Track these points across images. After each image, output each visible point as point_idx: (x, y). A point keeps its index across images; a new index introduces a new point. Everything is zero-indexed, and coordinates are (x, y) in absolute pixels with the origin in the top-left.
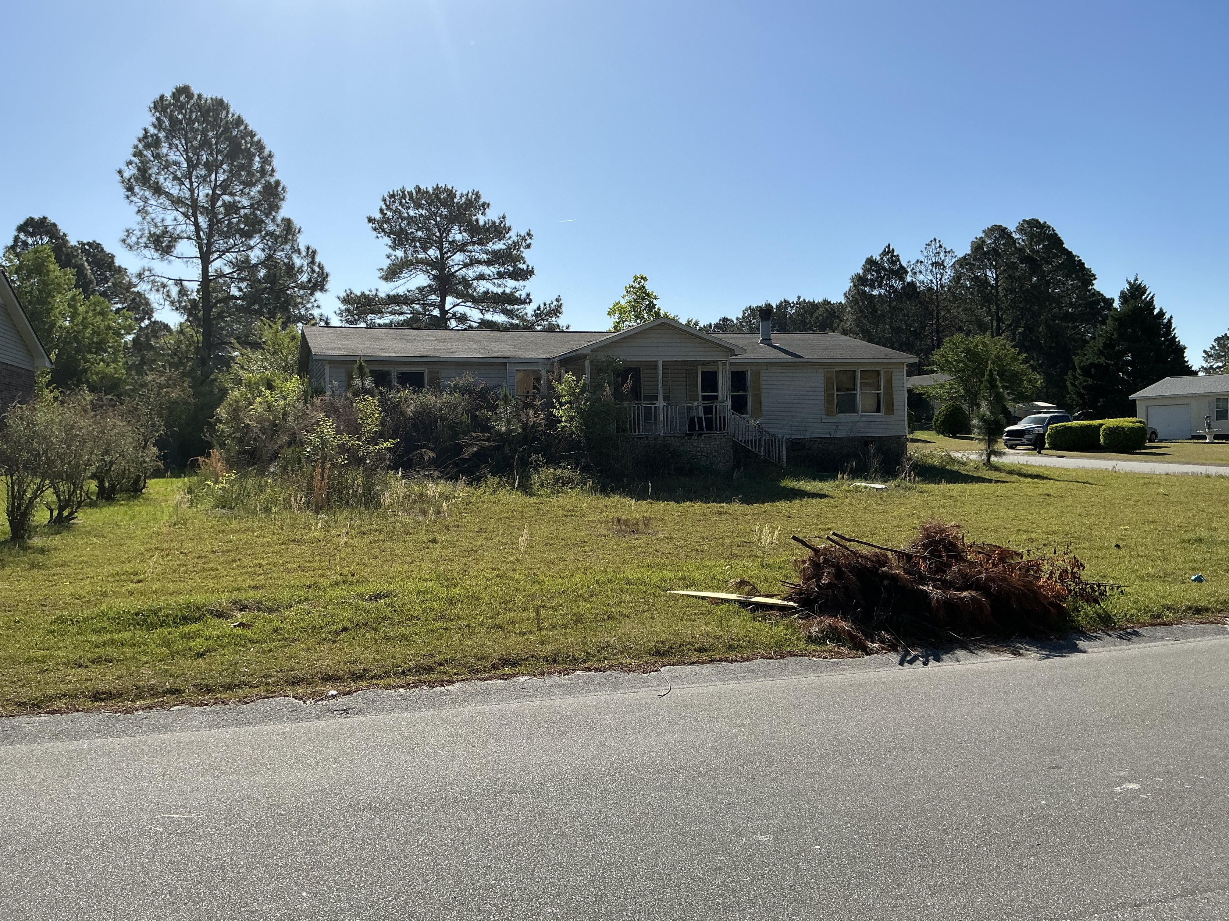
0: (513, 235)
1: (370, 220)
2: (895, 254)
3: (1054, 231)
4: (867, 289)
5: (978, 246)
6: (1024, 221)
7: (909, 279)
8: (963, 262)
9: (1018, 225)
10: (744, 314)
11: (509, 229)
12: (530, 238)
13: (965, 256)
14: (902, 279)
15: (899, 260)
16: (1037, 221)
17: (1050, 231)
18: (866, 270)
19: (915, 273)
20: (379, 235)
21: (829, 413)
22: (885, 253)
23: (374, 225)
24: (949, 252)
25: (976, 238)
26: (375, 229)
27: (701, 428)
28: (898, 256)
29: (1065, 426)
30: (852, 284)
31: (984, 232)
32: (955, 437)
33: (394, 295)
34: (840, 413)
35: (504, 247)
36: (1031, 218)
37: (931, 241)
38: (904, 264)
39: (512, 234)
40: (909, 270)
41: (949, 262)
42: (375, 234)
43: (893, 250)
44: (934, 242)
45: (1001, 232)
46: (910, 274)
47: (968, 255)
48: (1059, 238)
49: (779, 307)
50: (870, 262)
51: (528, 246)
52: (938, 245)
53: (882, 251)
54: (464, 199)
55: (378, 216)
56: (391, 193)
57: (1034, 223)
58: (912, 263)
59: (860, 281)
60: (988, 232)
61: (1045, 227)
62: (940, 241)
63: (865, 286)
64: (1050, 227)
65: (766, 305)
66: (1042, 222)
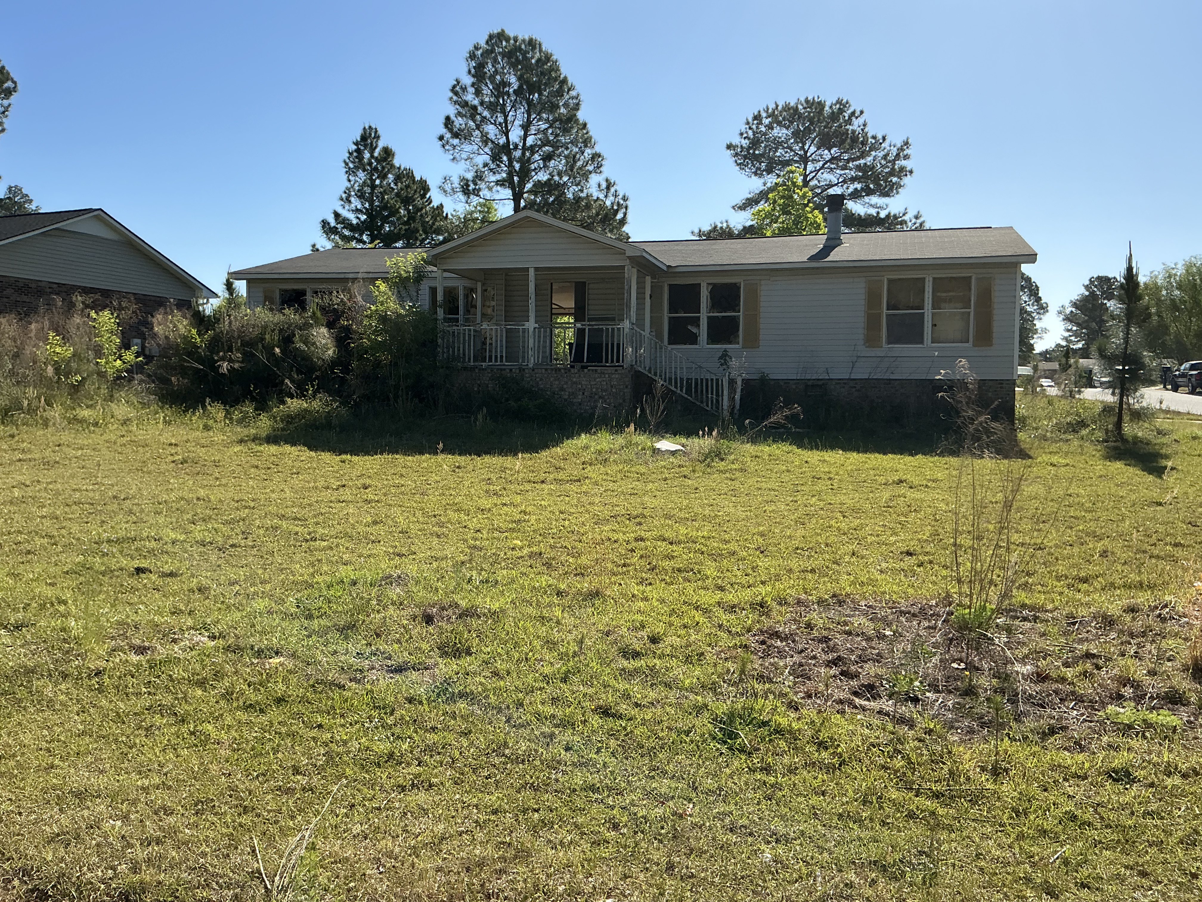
21: (871, 340)
23: (733, 153)
34: (889, 344)
55: (739, 142)
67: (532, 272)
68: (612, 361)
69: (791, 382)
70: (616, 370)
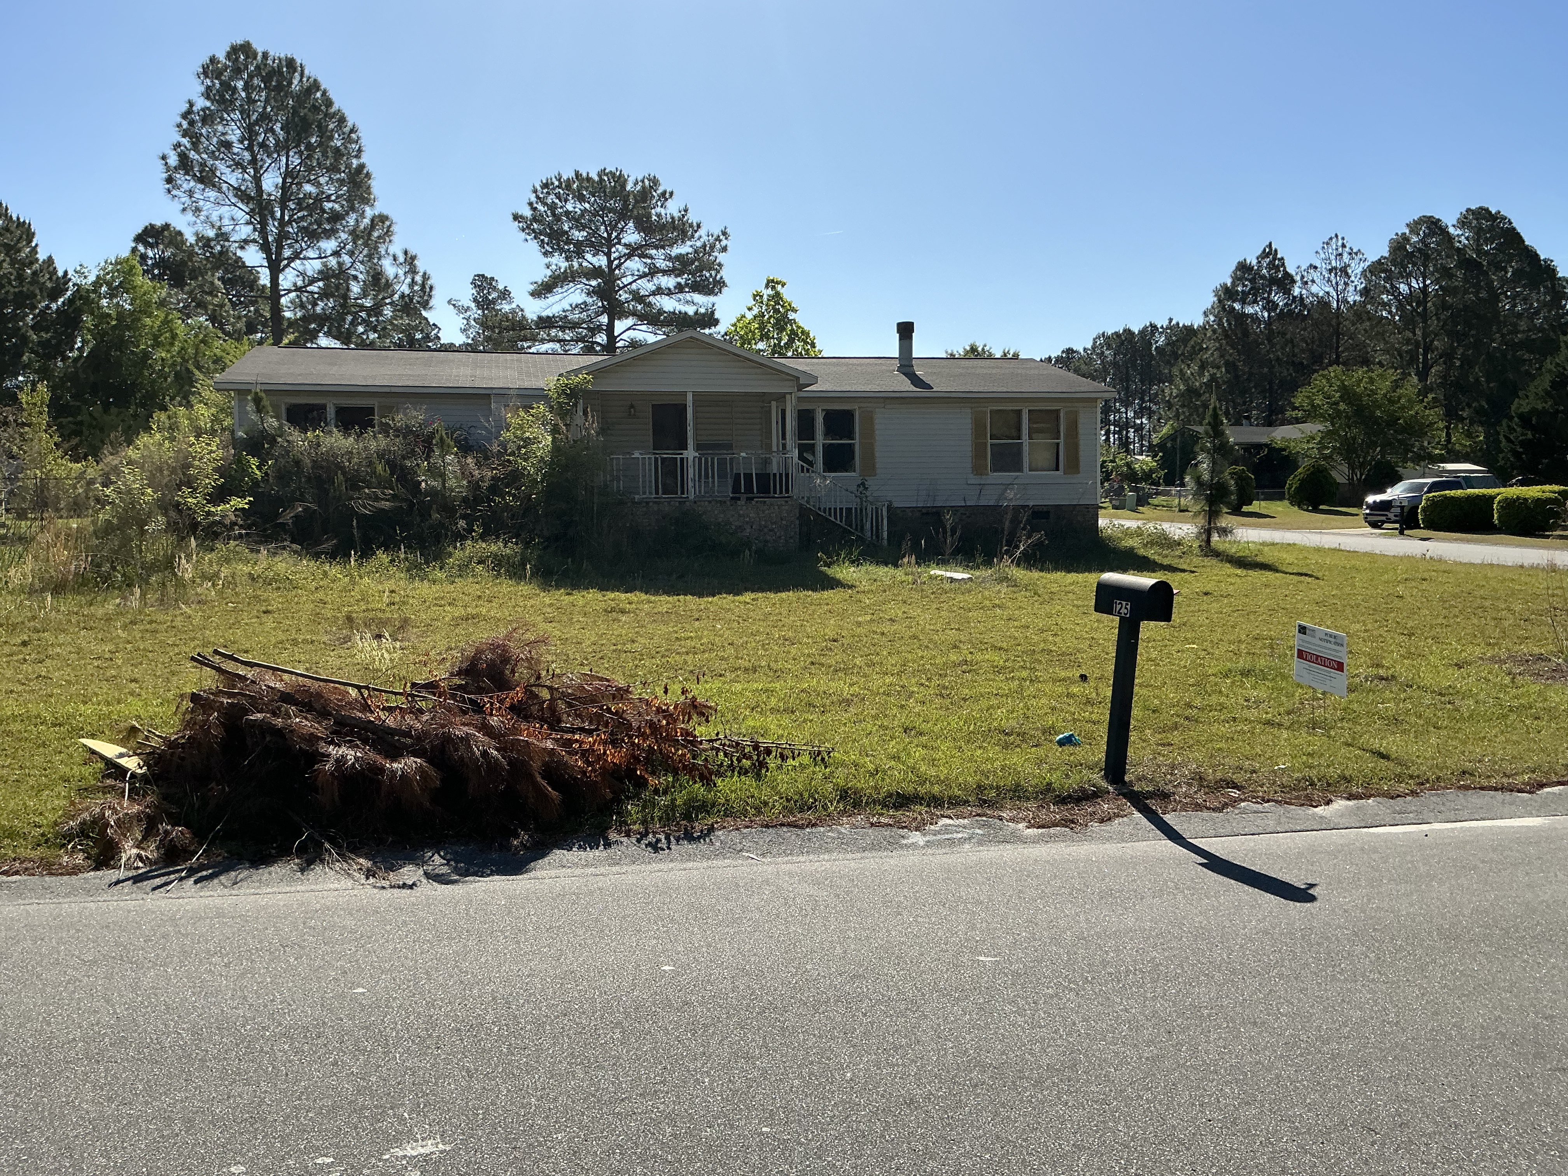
0: (703, 236)
1: (516, 217)
2: (1279, 256)
3: (1511, 223)
4: (1237, 306)
5: (1399, 246)
6: (1468, 210)
7: (1296, 291)
8: (1376, 268)
9: (1459, 216)
10: (1095, 342)
11: (699, 226)
12: (726, 238)
13: (1380, 260)
14: (1287, 292)
15: (1283, 264)
16: (1487, 210)
17: (1505, 223)
18: (1236, 279)
19: (1306, 283)
20: (528, 237)
21: (978, 470)
22: (1265, 255)
23: (521, 225)
24: (1356, 254)
25: (1397, 234)
26: (523, 230)
27: (749, 489)
28: (1282, 259)
29: (1445, 497)
30: (1216, 299)
31: (1408, 225)
32: (1316, 510)
33: (548, 317)
34: (995, 471)
35: (690, 250)
36: (1478, 206)
37: (1331, 239)
38: (1291, 270)
39: (702, 232)
40: (1298, 278)
41: (1356, 269)
42: (523, 235)
43: (1276, 251)
44: (1334, 240)
45: (1433, 225)
46: (1299, 284)
47: (1385, 258)
48: (1518, 234)
49: (1143, 332)
50: (1243, 267)
51: (724, 249)
52: (1340, 243)
53: (1259, 252)
54: (638, 188)
55: (528, 213)
56: (544, 181)
57: (1482, 214)
58: (1303, 269)
59: (1227, 294)
60: (1414, 227)
61: (1497, 218)
62: (1343, 239)
63: (1234, 302)
64: (1506, 218)
65: (1125, 330)
66: (1493, 212)
67: (690, 397)
68: (781, 492)
69: (907, 510)
70: (787, 502)
